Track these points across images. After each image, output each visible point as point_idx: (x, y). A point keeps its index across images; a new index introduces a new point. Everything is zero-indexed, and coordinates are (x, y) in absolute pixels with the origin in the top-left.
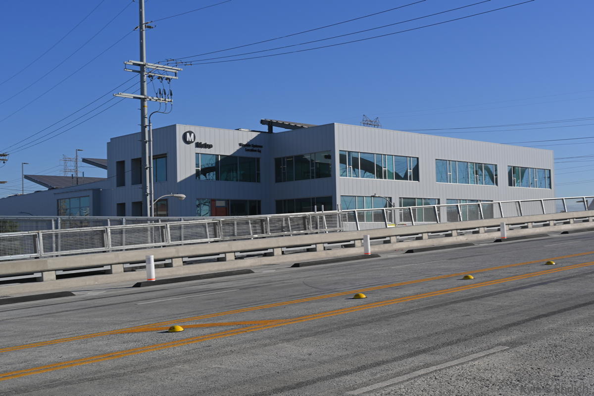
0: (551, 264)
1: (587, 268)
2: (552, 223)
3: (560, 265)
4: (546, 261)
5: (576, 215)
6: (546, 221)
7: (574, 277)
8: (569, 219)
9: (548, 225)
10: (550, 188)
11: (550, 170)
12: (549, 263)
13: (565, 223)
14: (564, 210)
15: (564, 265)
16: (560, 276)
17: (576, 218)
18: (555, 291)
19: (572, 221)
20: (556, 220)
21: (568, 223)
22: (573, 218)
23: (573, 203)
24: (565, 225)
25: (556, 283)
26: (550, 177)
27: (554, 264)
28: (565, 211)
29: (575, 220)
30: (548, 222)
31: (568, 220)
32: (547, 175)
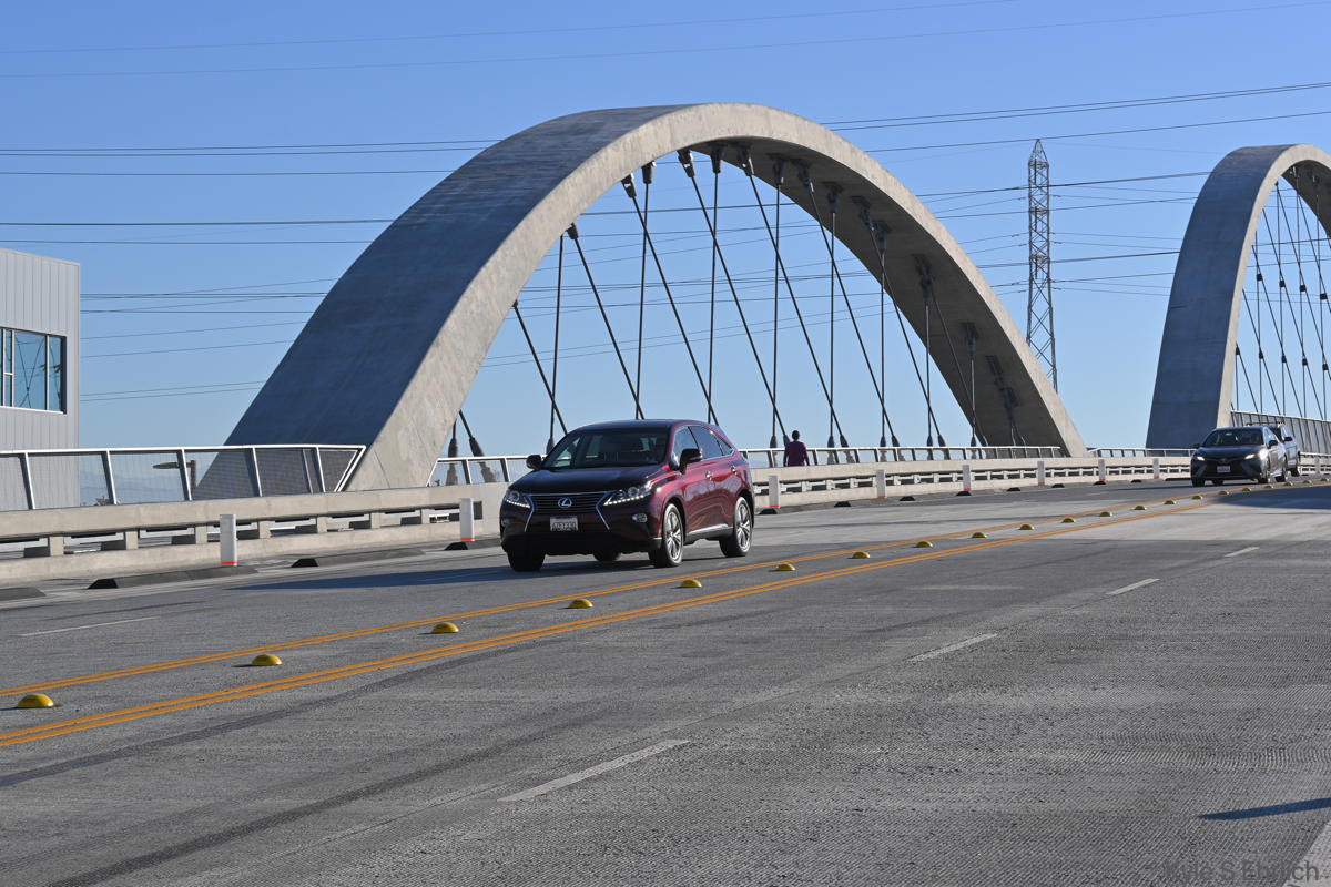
0: (40, 706)
1: (168, 720)
2: (57, 545)
3: (74, 707)
4: (22, 694)
5: (147, 516)
6: (36, 538)
7: (119, 755)
8: (124, 531)
9: (43, 552)
10: (63, 408)
11: (63, 339)
12: (30, 702)
13: (106, 547)
14: (107, 497)
15: (86, 708)
16: (68, 753)
17: (150, 529)
18: (41, 809)
19: (131, 538)
20: (75, 535)
21: (120, 546)
22: (138, 529)
23: (142, 470)
24: (106, 555)
25: (52, 779)
26: (62, 368)
27: (50, 704)
28: (110, 502)
29: (144, 534)
30: (42, 543)
31: (119, 537)
32: (53, 360)
